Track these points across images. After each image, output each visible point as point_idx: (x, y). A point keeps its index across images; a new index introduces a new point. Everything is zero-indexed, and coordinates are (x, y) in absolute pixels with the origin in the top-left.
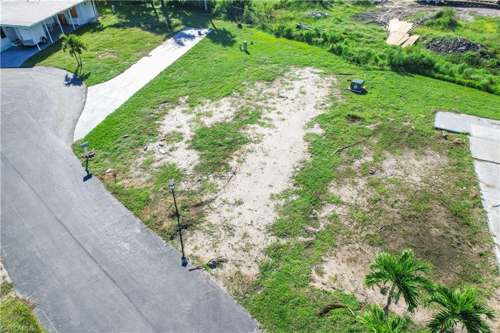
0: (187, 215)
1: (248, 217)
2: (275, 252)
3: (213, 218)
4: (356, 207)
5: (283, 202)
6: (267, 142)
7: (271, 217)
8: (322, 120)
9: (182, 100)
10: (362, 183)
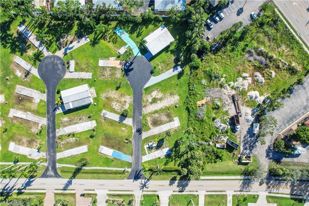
0: (145, 106)
1: (148, 110)
2: (147, 114)
3: (146, 108)
4: (155, 116)
5: (152, 111)
6: (158, 104)
7: (150, 112)
8: (166, 107)
9: (158, 90)
10: (159, 115)
